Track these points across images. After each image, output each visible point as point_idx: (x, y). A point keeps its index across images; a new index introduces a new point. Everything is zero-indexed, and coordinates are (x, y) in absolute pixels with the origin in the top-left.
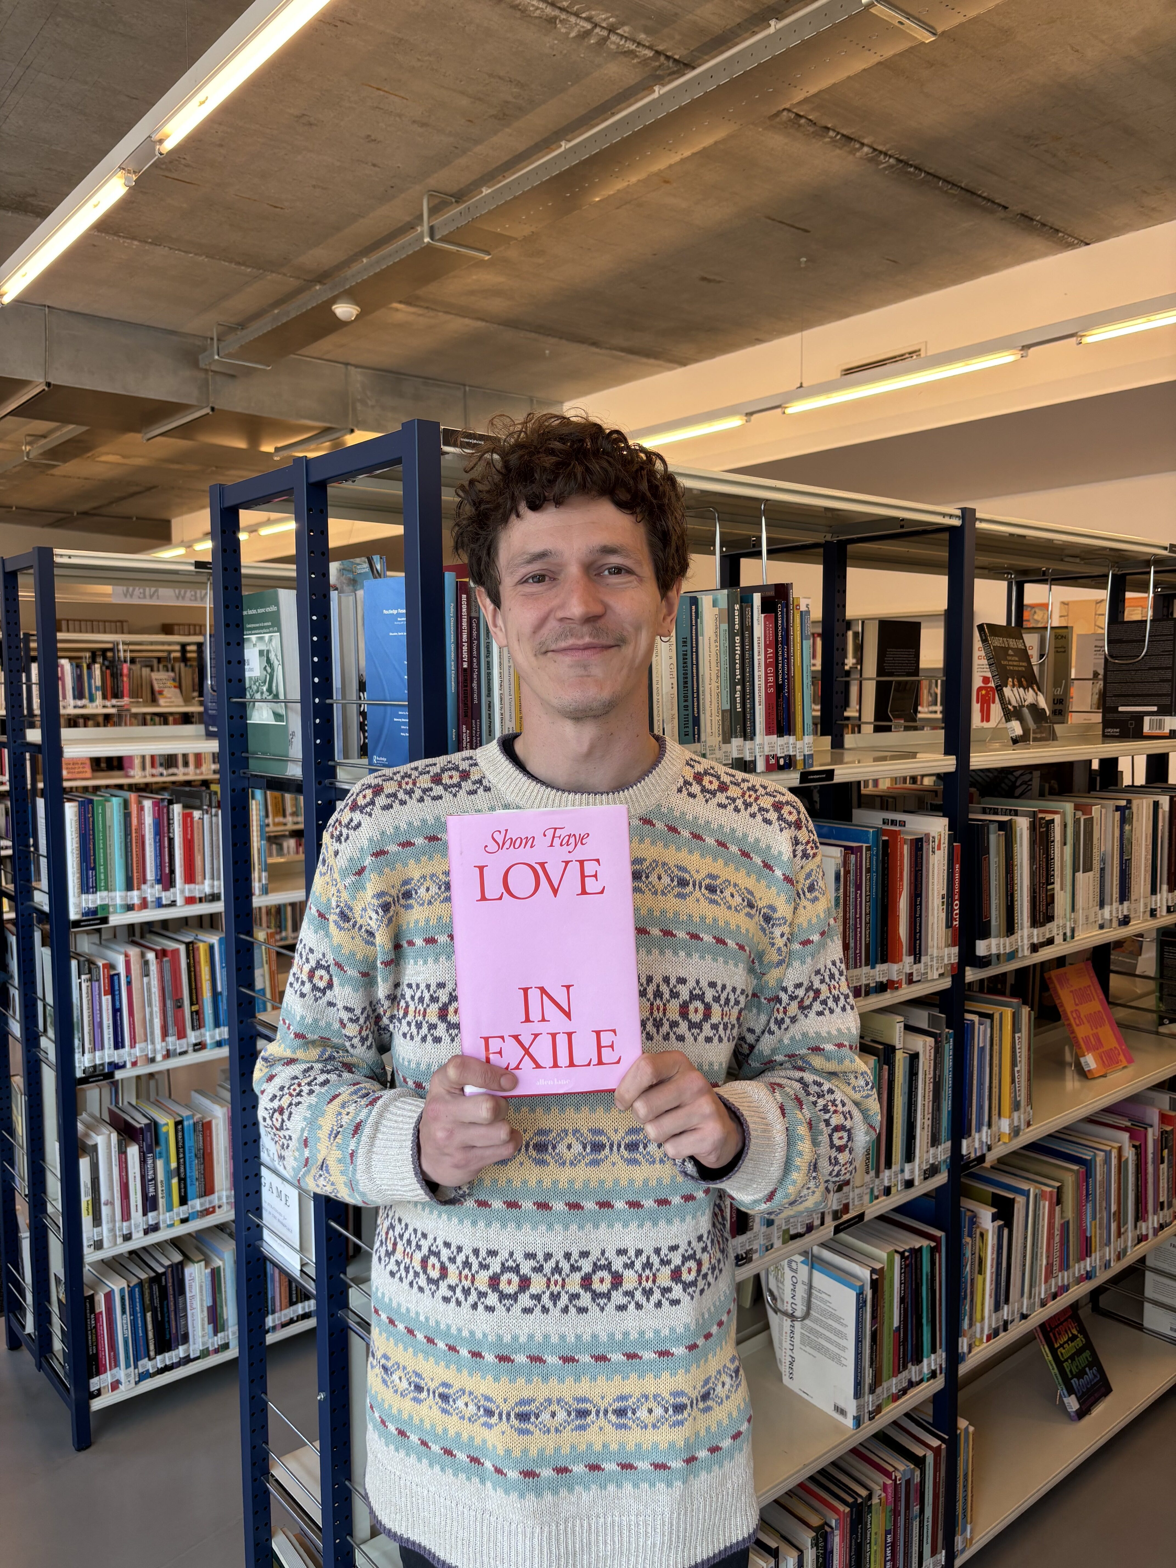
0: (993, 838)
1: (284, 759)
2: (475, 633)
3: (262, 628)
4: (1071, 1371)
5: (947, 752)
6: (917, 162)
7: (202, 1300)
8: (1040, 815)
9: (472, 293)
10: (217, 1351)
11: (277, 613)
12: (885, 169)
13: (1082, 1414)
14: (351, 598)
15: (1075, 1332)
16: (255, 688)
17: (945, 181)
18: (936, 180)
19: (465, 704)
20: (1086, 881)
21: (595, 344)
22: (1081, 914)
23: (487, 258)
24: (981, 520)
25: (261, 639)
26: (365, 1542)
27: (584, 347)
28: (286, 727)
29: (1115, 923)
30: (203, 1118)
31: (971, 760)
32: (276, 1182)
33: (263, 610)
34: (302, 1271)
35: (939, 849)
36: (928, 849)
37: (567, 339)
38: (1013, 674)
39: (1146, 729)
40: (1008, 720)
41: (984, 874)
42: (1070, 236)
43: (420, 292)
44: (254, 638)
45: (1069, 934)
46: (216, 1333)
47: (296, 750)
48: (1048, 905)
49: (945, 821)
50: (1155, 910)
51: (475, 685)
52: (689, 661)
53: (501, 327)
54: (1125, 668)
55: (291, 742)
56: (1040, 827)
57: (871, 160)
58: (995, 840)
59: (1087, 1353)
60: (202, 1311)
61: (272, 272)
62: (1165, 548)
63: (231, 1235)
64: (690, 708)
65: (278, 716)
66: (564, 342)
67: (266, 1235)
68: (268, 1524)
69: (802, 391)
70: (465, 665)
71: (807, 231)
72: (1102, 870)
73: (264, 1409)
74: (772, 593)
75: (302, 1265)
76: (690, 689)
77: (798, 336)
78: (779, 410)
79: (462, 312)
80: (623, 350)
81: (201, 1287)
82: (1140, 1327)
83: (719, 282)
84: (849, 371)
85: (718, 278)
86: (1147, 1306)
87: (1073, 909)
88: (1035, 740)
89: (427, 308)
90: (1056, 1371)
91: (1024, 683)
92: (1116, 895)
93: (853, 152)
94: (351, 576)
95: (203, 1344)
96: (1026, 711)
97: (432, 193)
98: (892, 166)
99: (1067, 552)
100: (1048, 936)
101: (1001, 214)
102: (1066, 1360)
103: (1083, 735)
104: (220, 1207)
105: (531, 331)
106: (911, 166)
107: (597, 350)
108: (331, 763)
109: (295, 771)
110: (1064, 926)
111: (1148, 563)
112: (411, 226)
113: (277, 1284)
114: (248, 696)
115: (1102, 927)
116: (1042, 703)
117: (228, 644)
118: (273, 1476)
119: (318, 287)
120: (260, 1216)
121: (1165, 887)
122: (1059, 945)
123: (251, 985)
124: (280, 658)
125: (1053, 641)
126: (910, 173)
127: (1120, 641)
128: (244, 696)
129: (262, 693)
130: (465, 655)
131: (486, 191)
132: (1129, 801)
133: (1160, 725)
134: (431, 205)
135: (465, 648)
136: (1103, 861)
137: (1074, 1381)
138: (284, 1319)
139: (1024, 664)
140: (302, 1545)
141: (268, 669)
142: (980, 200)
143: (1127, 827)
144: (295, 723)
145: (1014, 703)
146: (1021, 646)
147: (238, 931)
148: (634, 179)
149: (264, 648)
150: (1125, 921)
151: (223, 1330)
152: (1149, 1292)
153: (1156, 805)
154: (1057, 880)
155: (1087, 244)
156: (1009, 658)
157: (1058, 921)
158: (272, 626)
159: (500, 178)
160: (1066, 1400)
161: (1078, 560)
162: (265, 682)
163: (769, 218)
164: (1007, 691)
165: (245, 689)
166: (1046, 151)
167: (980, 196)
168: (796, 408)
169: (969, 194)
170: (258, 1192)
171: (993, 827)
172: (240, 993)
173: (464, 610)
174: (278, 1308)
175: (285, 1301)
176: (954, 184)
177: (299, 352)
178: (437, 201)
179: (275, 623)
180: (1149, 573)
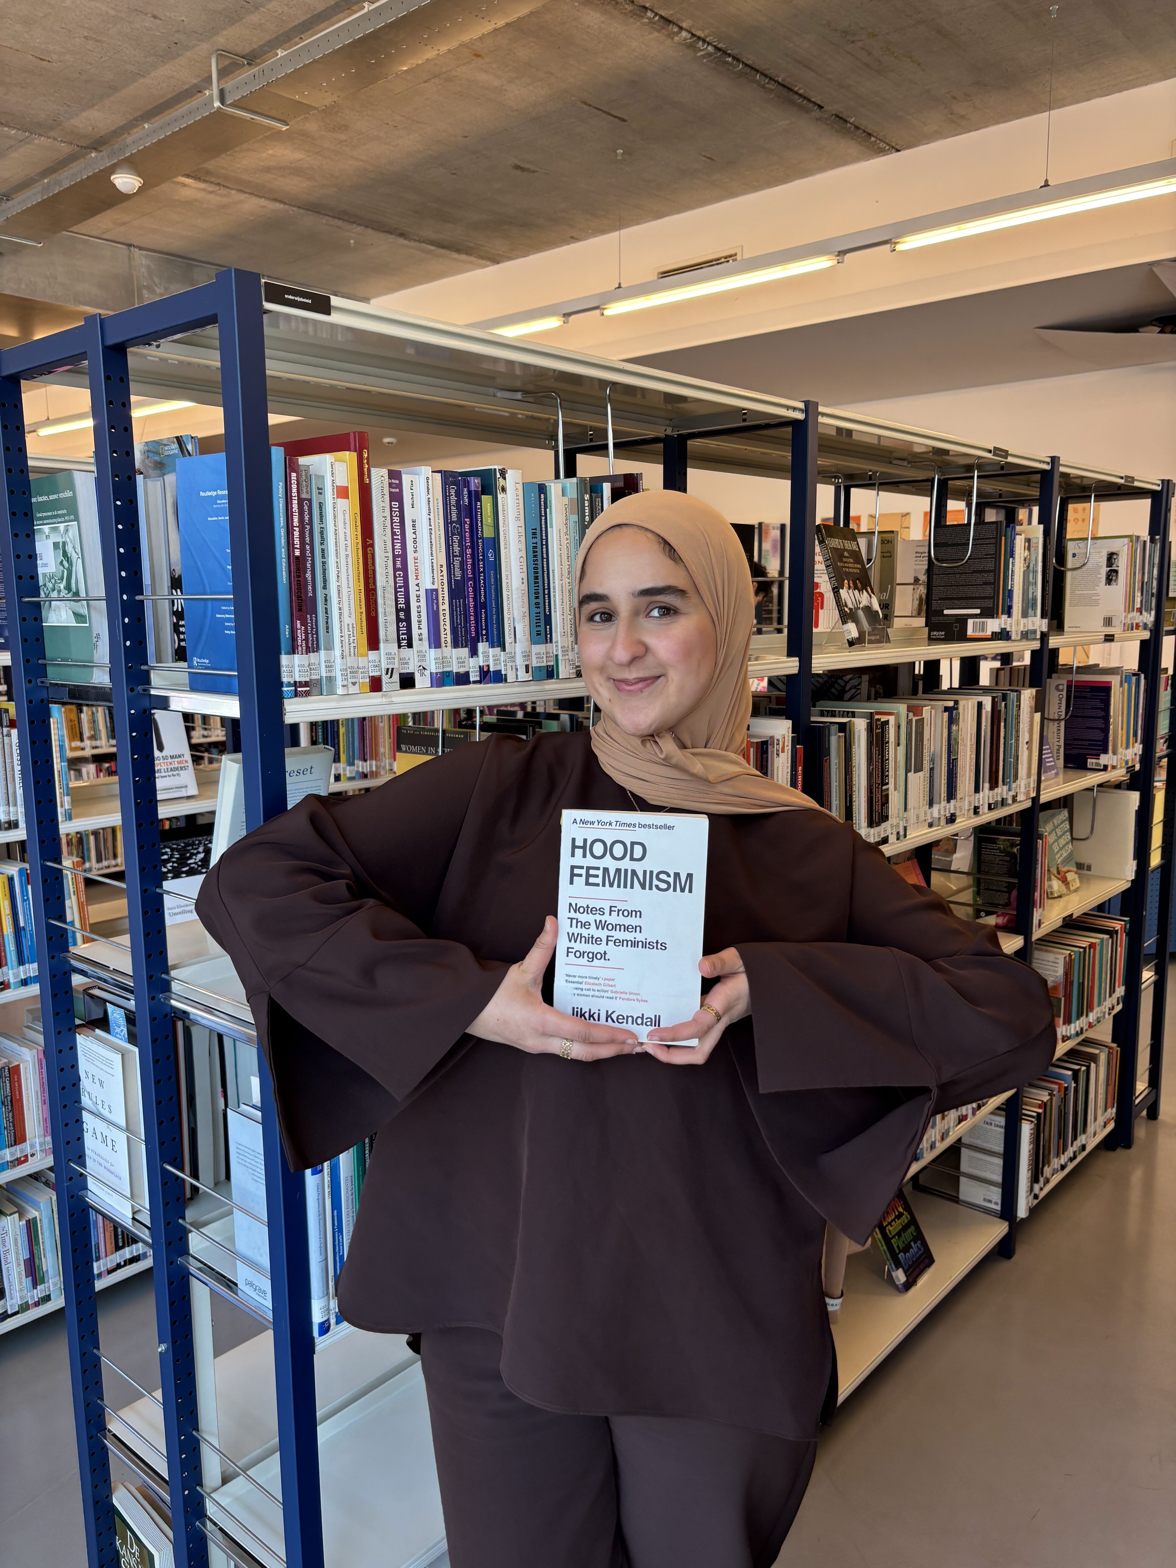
0: (834, 739)
1: (88, 666)
2: (307, 518)
3: (56, 517)
4: (898, 1246)
5: (789, 655)
6: (735, 52)
7: (17, 1253)
8: (877, 717)
9: (268, 170)
10: (37, 1304)
11: (74, 499)
12: (703, 57)
13: (908, 1286)
14: (159, 484)
15: (901, 1210)
16: (50, 585)
17: (763, 74)
18: (753, 72)
19: (299, 597)
20: (918, 781)
21: (402, 235)
22: (911, 814)
23: (285, 128)
24: (824, 415)
25: (55, 529)
26: (215, 1490)
27: (391, 238)
28: (89, 629)
29: (943, 821)
30: (9, 1062)
31: (813, 661)
32: (101, 1126)
33: (55, 497)
34: (134, 1219)
35: (783, 751)
36: (773, 752)
37: (373, 229)
38: (848, 575)
39: (970, 632)
40: (844, 622)
41: (825, 775)
42: (881, 141)
43: (210, 165)
44: (46, 528)
45: (902, 833)
46: (35, 1285)
47: (102, 653)
48: (883, 805)
49: (789, 723)
50: (978, 807)
51: (308, 575)
52: (539, 553)
53: (301, 211)
54: (951, 571)
55: (96, 646)
56: (877, 728)
57: (690, 46)
58: (835, 741)
59: (912, 1229)
60: (19, 1265)
61: (40, 135)
62: (990, 451)
63: (47, 1184)
64: (541, 605)
65: (79, 617)
66: (370, 231)
67: (91, 1183)
68: (107, 1481)
69: (621, 292)
70: (297, 553)
71: (623, 120)
72: (932, 769)
73: (96, 1364)
74: (621, 484)
75: (134, 1213)
76: (541, 584)
77: (615, 235)
78: (598, 312)
79: (257, 191)
80: (432, 243)
81: (16, 1240)
82: (956, 1200)
83: (534, 172)
84: (665, 274)
85: (532, 168)
86: (963, 1180)
87: (906, 809)
88: (870, 642)
89: (218, 184)
90: (885, 1247)
91: (859, 585)
92: (944, 795)
93: (671, 36)
94: (157, 458)
95: (21, 1299)
96: (861, 613)
97: (222, 54)
98: (709, 55)
99: (895, 455)
100: (882, 836)
101: (817, 113)
102: (894, 1237)
103: (909, 638)
104: (32, 1155)
105: (334, 217)
106: (729, 55)
107: (406, 242)
108: (144, 667)
109: (101, 678)
110: (898, 825)
111: (969, 468)
112: (197, 90)
113: (101, 1230)
114: (42, 595)
115: (931, 825)
116: (876, 606)
117: (16, 535)
118: (110, 1431)
119: (93, 155)
120: (83, 1165)
121: (987, 785)
122: (893, 844)
123: (62, 917)
124: (78, 550)
125: (880, 545)
126: (727, 63)
127: (945, 545)
128: (38, 595)
129: (59, 591)
130: (297, 541)
131: (281, 53)
132: (956, 702)
133: (983, 628)
134: (220, 67)
135: (296, 534)
136: (932, 761)
137: (901, 1256)
138: (110, 1266)
139: (858, 566)
140: (146, 1497)
141: (66, 564)
142: (796, 97)
143: (954, 728)
144: (100, 625)
145: (850, 606)
146: (855, 548)
147: (44, 858)
148: (444, 49)
149: (59, 539)
150: (952, 819)
151: (43, 1282)
152: (964, 1167)
153: (980, 705)
154: (891, 781)
155: (898, 151)
156: (845, 560)
157: (892, 820)
158: (68, 514)
159: (297, 39)
160: (894, 1274)
161: (905, 463)
162: (62, 579)
163: (585, 103)
164: (843, 593)
165: (38, 588)
166: (862, 49)
167: (796, 93)
168: (614, 309)
169: (786, 90)
170: (80, 1139)
171: (834, 729)
172: (49, 926)
173: (294, 490)
174: (103, 1254)
175: (111, 1246)
176: (771, 79)
177: (74, 229)
178: (227, 62)
179: (72, 510)
180: (973, 477)
